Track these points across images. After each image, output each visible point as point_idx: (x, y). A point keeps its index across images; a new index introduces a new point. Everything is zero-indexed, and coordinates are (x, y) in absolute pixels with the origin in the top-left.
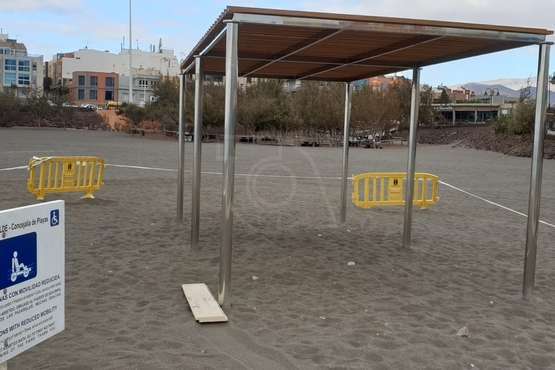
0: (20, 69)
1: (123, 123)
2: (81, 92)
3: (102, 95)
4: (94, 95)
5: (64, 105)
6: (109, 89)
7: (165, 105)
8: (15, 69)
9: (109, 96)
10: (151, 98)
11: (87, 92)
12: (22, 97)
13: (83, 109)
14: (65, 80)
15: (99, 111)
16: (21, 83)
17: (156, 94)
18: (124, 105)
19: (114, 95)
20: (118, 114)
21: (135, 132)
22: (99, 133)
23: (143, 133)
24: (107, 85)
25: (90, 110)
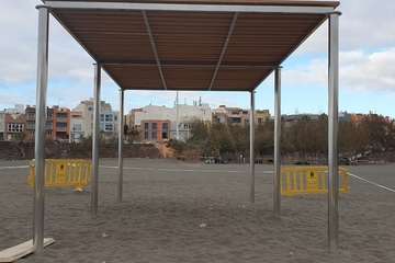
0: (107, 120)
1: (171, 152)
2: (146, 133)
3: (160, 135)
4: (154, 135)
5: (134, 142)
6: (165, 131)
7: (197, 139)
8: (103, 120)
9: (165, 136)
10: (189, 135)
11: (150, 134)
12: (107, 138)
13: (146, 145)
14: (136, 126)
15: (158, 146)
16: (107, 129)
17: (192, 132)
18: (171, 141)
19: (168, 135)
20: (168, 147)
21: (179, 159)
22: (157, 160)
23: (184, 159)
24: (163, 128)
25: (151, 145)
